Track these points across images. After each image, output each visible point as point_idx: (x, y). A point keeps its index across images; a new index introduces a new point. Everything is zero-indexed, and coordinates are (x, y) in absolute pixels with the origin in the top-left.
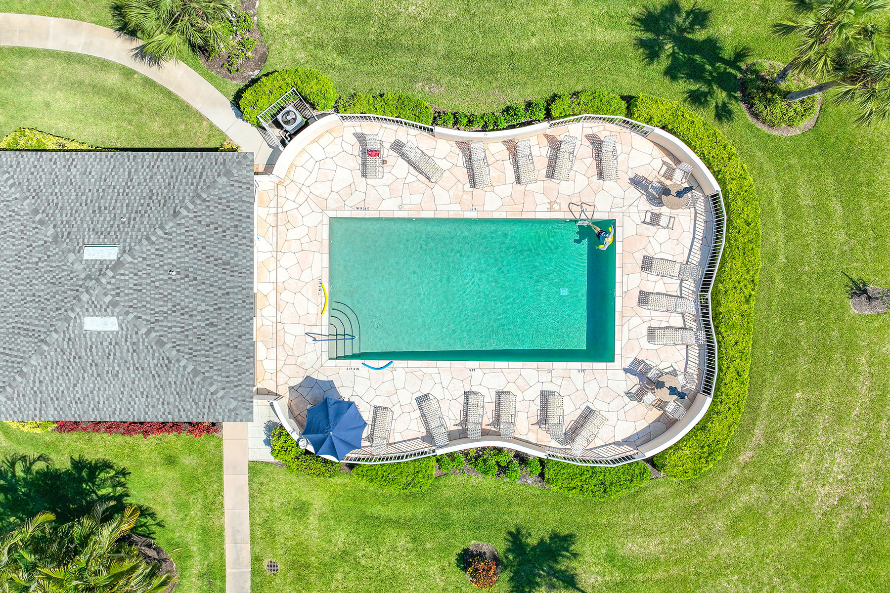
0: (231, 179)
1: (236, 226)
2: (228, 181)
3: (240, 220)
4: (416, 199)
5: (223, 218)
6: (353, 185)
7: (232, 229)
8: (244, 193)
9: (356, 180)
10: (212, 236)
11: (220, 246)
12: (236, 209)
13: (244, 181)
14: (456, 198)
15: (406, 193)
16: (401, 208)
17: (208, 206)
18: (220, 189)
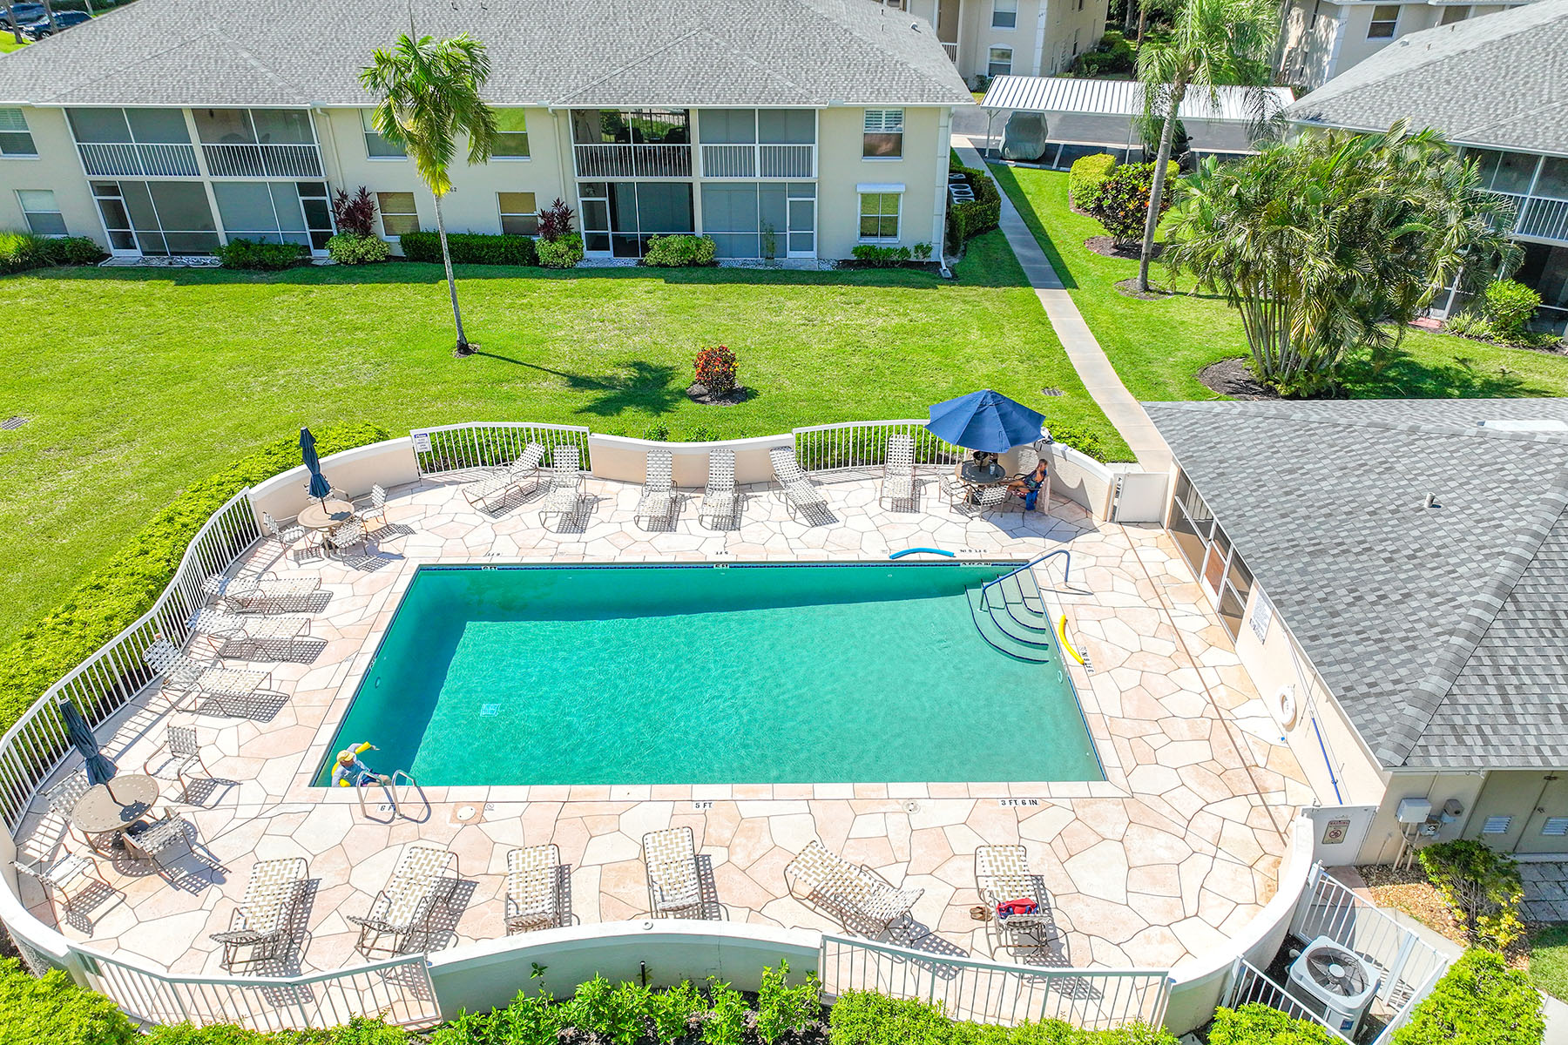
0: (1409, 694)
1: (1335, 614)
2: (1414, 686)
3: (1333, 626)
4: (869, 826)
5: (1377, 618)
6: (1064, 857)
7: (1340, 607)
8: (1354, 677)
9: (1058, 869)
10: (1387, 581)
11: (1353, 574)
12: (1354, 644)
13: (1372, 700)
14: (752, 829)
15: (899, 837)
16: (911, 805)
17: (1431, 626)
18: (1428, 664)
